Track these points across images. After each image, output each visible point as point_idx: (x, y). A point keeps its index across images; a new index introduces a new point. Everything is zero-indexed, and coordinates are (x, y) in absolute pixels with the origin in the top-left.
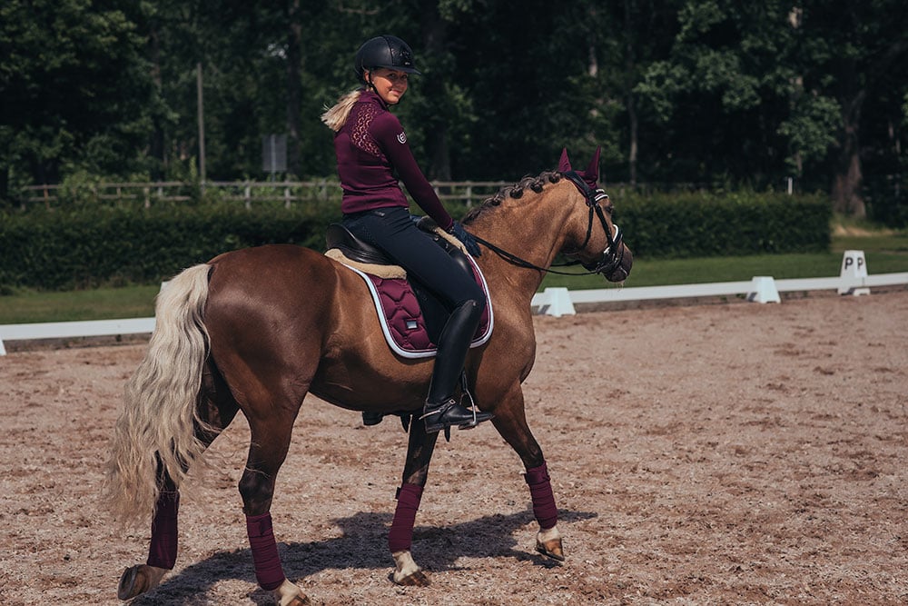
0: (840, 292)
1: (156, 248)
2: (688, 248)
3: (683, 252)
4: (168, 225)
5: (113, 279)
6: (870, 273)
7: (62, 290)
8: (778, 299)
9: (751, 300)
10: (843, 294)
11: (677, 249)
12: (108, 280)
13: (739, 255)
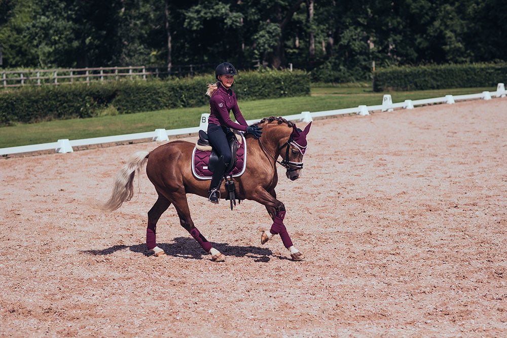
0: (383, 111)
1: (62, 104)
2: (256, 96)
3: (254, 98)
4: (66, 94)
5: (47, 118)
6: (394, 102)
7: (30, 123)
8: (368, 113)
9: (359, 114)
10: (384, 111)
11: (252, 97)
12: (44, 118)
13: (275, 98)
